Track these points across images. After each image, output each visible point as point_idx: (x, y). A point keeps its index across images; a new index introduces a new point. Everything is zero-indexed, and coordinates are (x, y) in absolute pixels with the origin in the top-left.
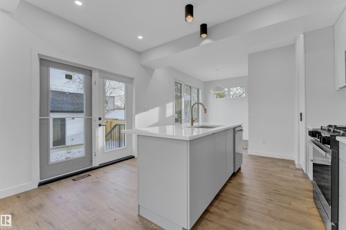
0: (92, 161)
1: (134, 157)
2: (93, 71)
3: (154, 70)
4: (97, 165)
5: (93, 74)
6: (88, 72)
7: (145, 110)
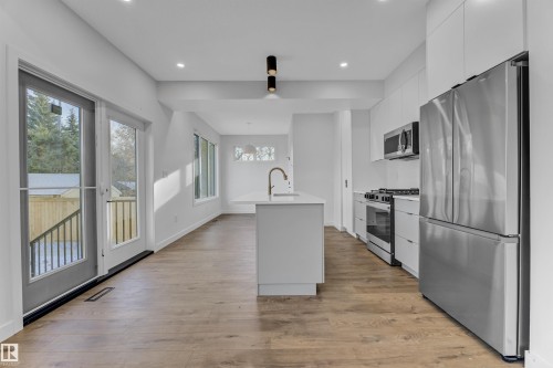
0: (96, 267)
1: (152, 252)
2: (98, 104)
3: (172, 112)
4: (106, 272)
5: (98, 110)
6: (89, 105)
7: (165, 174)
